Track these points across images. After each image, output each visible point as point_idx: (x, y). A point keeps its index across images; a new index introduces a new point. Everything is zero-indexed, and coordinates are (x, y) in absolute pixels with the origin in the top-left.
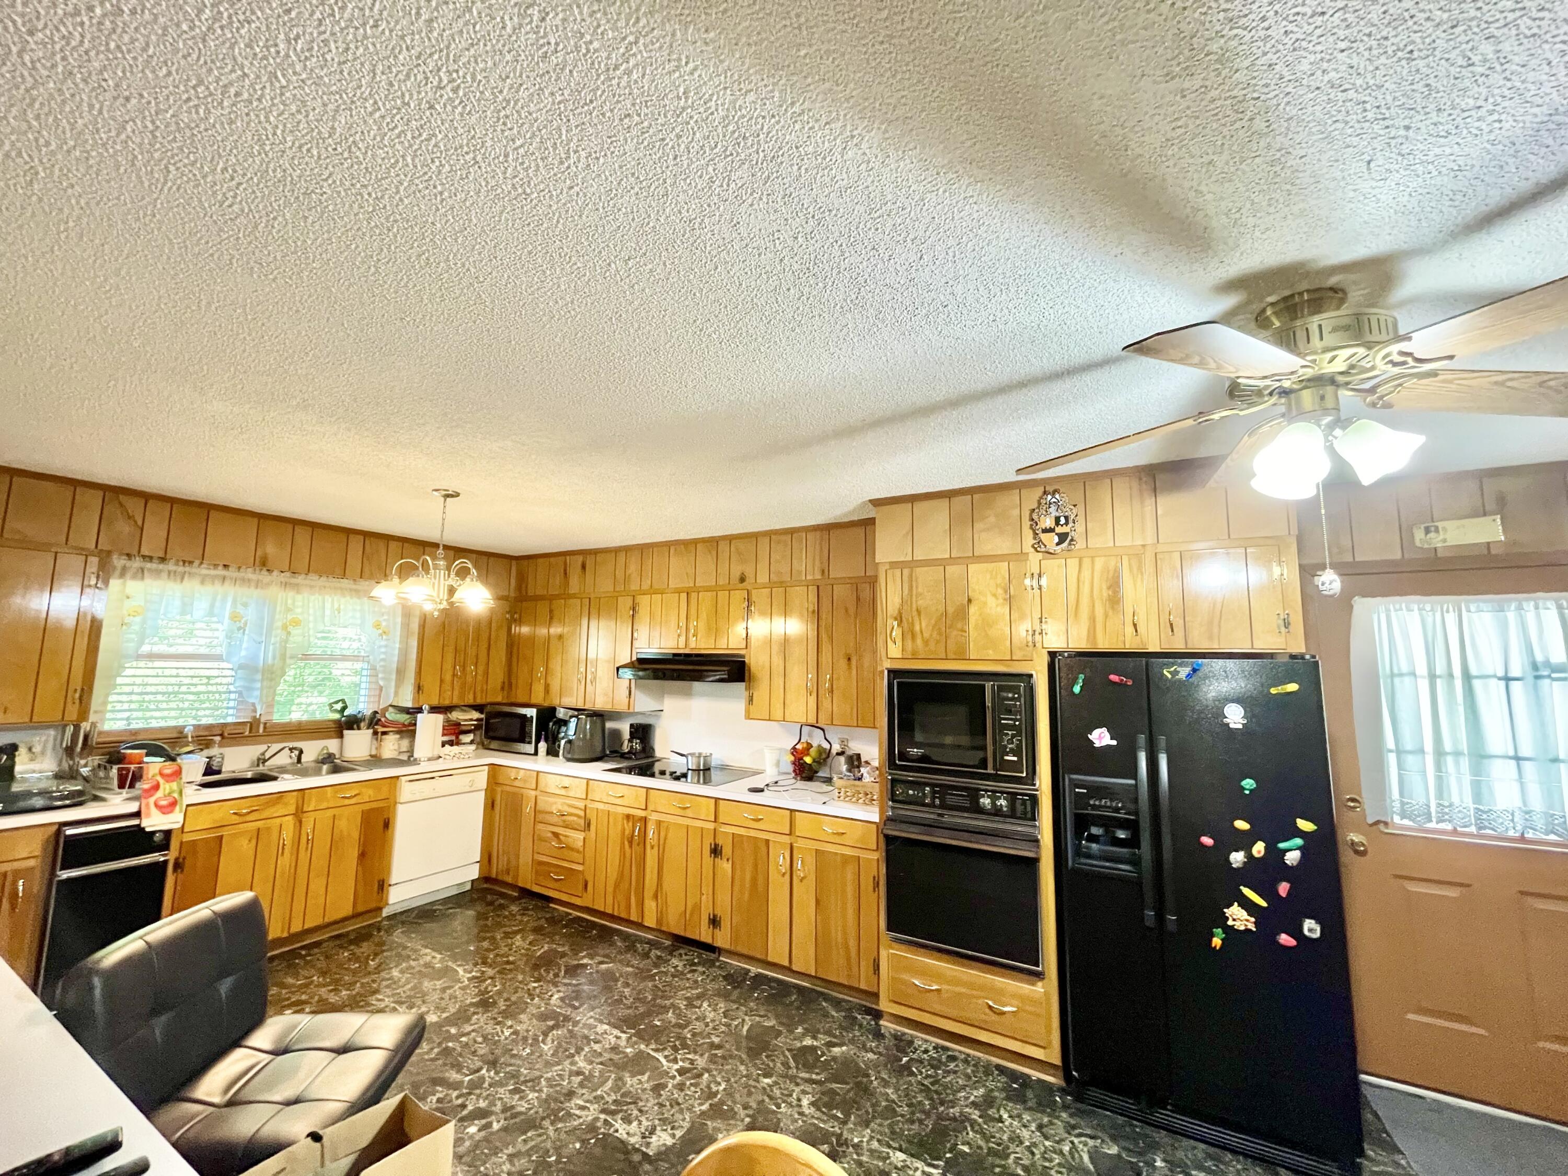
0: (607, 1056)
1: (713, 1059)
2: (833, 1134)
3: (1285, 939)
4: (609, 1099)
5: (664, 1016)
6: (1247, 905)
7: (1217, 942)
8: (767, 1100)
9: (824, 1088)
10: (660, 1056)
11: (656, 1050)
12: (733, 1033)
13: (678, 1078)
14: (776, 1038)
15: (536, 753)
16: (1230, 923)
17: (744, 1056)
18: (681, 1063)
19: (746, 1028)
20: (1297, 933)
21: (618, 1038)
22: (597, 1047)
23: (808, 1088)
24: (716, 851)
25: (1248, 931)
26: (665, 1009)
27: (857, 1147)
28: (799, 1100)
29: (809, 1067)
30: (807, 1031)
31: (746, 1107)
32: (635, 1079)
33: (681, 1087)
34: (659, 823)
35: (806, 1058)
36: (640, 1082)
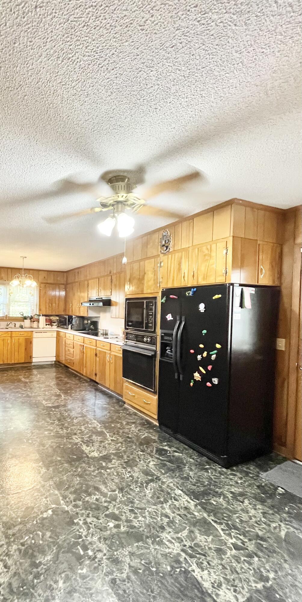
0: (91, 429)
1: (125, 441)
2: (156, 475)
3: (209, 384)
4: (86, 439)
5: (116, 424)
6: (200, 373)
7: (192, 384)
8: (137, 457)
9: (162, 462)
10: (108, 435)
11: (107, 432)
12: (137, 436)
13: (110, 441)
14: (154, 443)
15: (68, 329)
16: (195, 378)
17: (137, 444)
18: (113, 438)
19: (144, 436)
20: (211, 382)
21: (97, 425)
22: (90, 426)
23: (156, 460)
24: (96, 355)
25: (199, 381)
26: (118, 423)
27: (163, 483)
28: (149, 462)
29: (161, 454)
30: (168, 445)
31: (128, 457)
32: (96, 437)
33: (109, 444)
34: (86, 347)
35: (161, 452)
36: (97, 438)
